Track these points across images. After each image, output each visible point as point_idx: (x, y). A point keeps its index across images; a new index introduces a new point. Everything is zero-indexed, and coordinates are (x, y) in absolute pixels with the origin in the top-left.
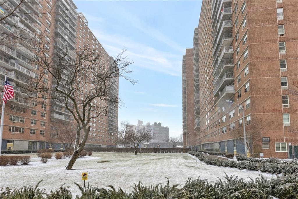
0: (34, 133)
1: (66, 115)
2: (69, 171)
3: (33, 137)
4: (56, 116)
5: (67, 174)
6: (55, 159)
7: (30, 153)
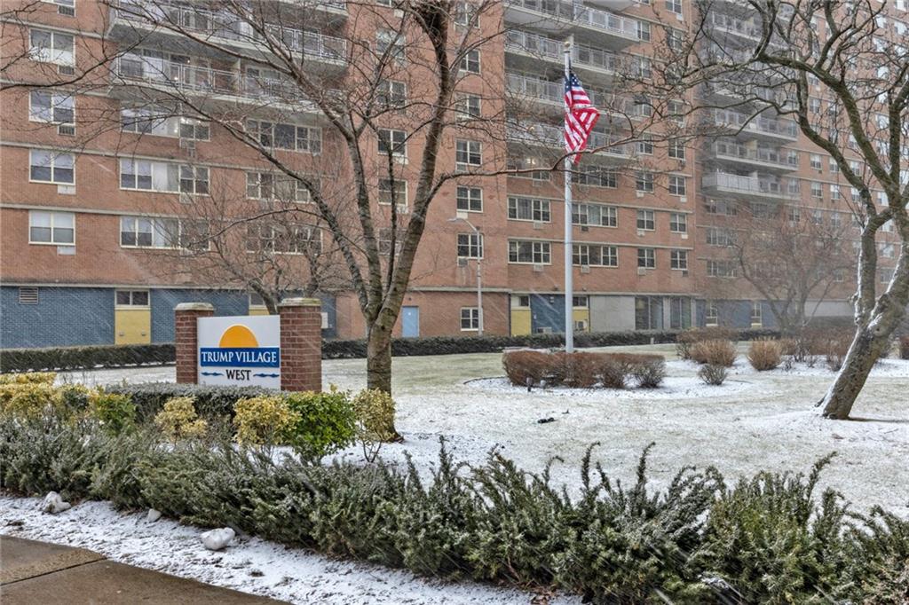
0: (652, 263)
1: (764, 172)
2: (840, 426)
3: (650, 280)
4: (726, 182)
5: (838, 438)
6: (749, 368)
7: (648, 343)
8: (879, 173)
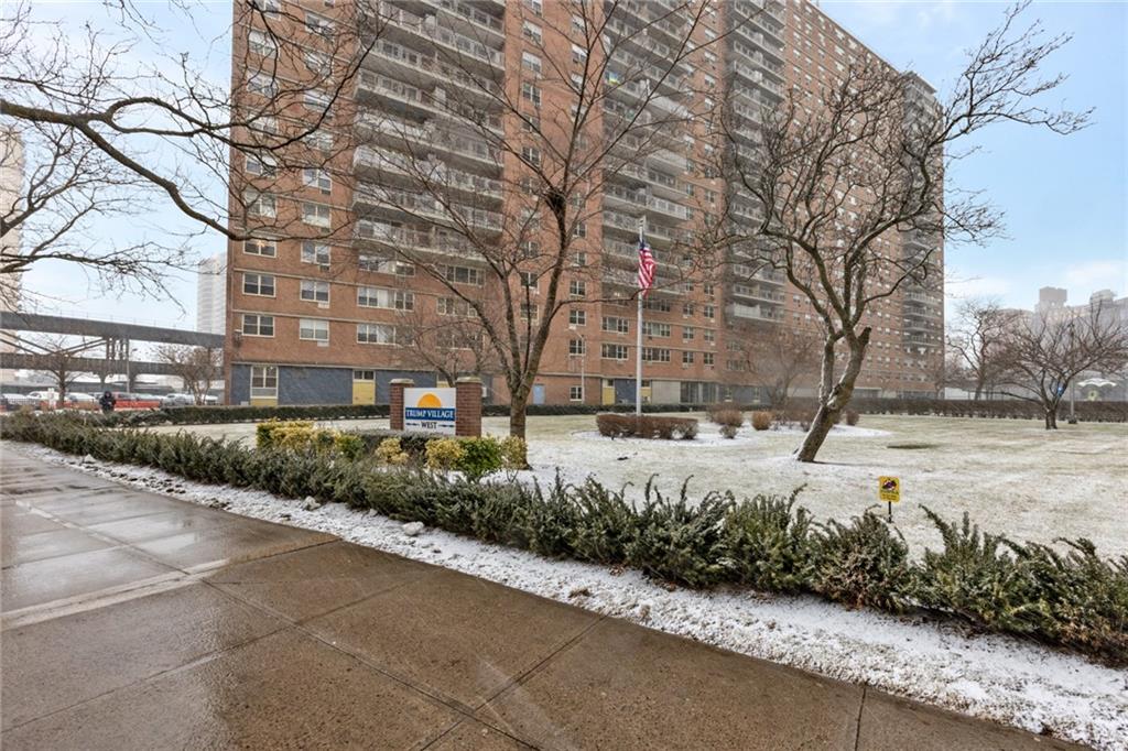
0: (691, 361)
1: (764, 305)
2: (808, 467)
3: (689, 371)
4: (740, 311)
5: (806, 474)
6: (752, 429)
7: (688, 411)
8: (837, 307)
